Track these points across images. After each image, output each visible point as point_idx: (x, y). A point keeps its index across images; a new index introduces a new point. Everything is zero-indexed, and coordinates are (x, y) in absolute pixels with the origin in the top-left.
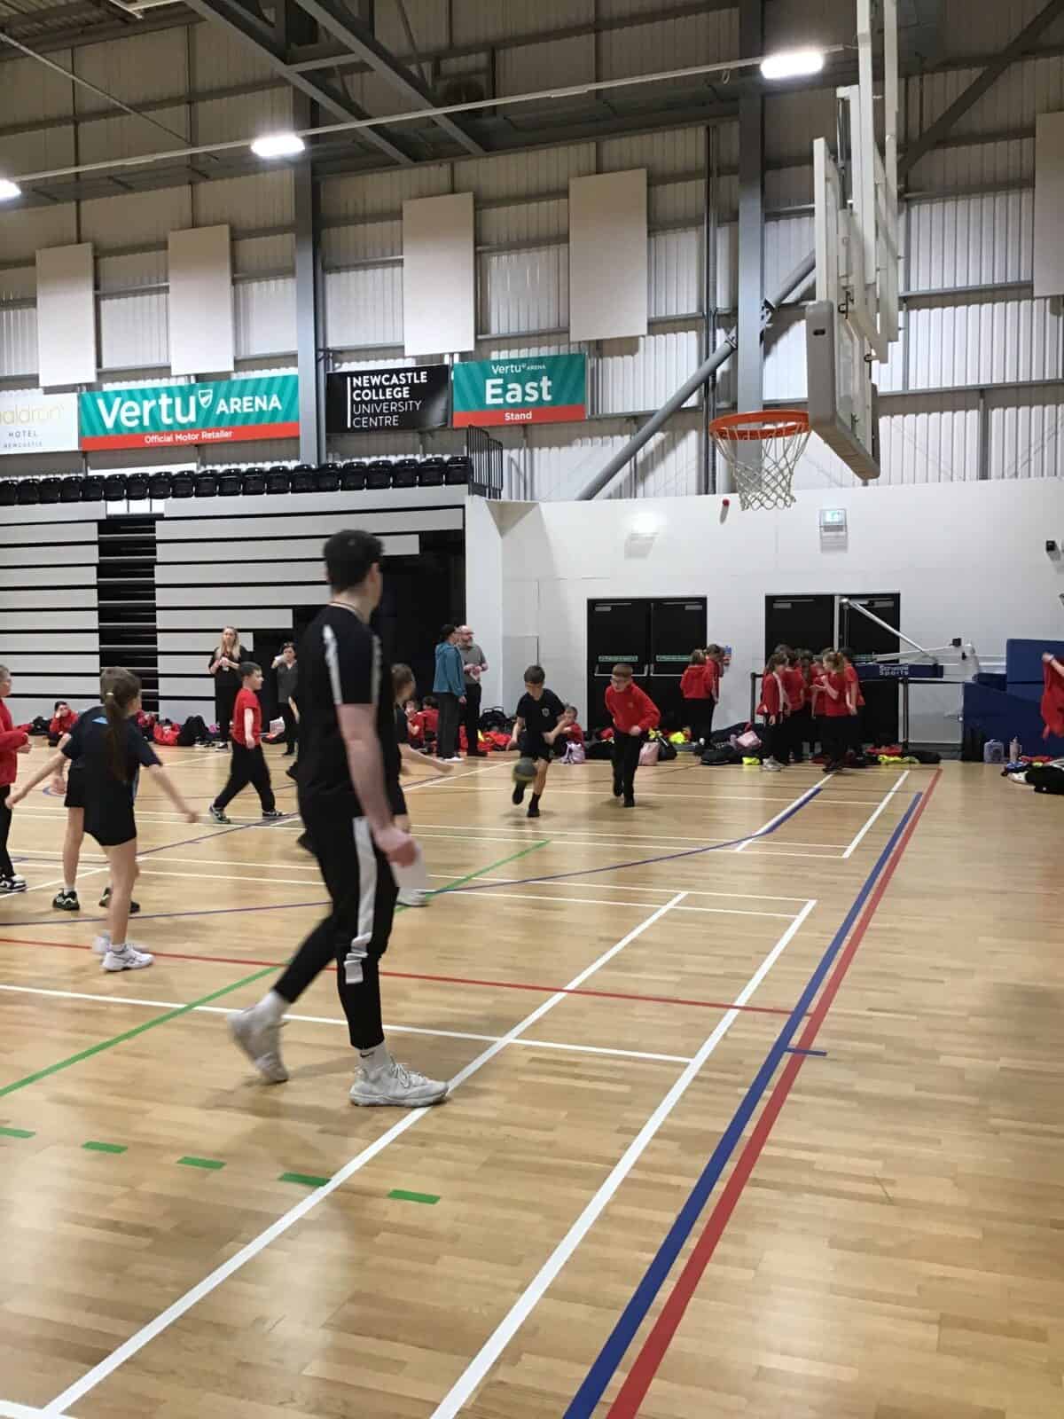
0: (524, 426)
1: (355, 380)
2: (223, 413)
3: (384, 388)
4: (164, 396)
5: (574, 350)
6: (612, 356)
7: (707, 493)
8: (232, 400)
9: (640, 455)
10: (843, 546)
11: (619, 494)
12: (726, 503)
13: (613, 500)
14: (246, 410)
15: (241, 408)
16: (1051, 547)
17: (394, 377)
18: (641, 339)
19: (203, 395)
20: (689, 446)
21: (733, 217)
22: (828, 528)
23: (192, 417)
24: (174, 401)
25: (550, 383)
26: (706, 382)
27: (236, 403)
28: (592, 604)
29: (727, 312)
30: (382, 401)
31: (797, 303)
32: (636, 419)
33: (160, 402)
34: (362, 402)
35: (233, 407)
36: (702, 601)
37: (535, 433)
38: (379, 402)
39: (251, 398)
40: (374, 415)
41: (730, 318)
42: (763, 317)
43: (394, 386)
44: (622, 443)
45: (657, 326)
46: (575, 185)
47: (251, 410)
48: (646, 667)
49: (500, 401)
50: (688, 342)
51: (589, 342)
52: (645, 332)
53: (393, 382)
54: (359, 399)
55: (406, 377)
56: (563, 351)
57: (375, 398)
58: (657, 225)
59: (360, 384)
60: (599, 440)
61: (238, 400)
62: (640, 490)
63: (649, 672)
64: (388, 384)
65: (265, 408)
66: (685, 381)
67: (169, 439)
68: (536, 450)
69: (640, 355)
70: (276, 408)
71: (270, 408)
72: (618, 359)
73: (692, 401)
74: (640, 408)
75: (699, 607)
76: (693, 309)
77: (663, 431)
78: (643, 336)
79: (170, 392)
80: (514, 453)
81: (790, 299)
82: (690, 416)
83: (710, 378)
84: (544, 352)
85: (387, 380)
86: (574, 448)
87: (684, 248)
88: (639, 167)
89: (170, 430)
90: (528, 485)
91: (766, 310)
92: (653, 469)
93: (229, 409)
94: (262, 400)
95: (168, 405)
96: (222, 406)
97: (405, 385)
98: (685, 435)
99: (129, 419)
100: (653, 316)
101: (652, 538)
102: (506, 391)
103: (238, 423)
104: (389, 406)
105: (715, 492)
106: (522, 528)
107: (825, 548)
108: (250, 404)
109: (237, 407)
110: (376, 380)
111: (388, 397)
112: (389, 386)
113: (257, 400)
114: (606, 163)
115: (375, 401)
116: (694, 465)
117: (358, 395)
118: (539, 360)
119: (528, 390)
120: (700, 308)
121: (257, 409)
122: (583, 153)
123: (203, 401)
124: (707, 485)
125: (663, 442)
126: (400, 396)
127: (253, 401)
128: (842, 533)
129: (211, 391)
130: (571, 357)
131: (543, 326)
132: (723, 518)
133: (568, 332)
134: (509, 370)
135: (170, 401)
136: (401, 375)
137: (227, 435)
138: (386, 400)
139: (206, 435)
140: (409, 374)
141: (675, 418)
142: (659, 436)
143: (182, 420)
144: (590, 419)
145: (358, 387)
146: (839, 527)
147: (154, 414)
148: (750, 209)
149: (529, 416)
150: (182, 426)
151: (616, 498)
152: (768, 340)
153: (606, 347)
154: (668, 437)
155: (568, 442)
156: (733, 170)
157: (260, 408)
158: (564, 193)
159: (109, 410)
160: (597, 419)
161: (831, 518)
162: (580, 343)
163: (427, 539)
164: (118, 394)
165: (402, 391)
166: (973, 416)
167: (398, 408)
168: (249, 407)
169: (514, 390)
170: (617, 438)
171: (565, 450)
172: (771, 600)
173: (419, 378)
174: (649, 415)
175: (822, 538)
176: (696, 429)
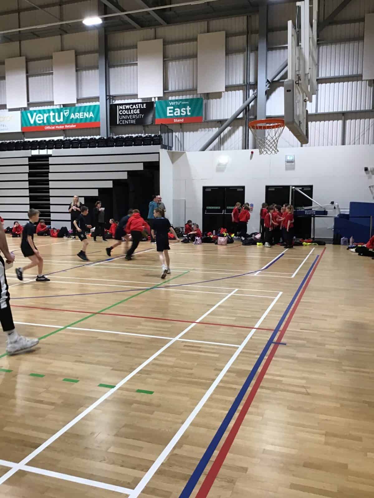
0: (181, 124)
1: (120, 107)
2: (73, 118)
3: (130, 110)
4: (51, 112)
5: (199, 96)
6: (212, 99)
7: (245, 149)
8: (76, 114)
9: (222, 135)
10: (293, 168)
11: (214, 149)
12: (252, 153)
13: (212, 151)
14: (81, 117)
15: (79, 116)
16: (366, 169)
17: (134, 106)
18: (223, 93)
19: (66, 112)
20: (240, 131)
21: (256, 49)
22: (288, 162)
23: (62, 120)
24: (55, 114)
25: (190, 109)
26: (246, 108)
27: (77, 115)
28: (204, 188)
29: (254, 83)
30: (130, 114)
31: (279, 80)
32: (220, 122)
33: (50, 114)
34: (123, 114)
35: (76, 116)
36: (243, 188)
37: (184, 127)
38: (129, 115)
39: (83, 113)
40: (127, 119)
41: (255, 86)
42: (266, 85)
43: (134, 109)
44: (215, 130)
45: (229, 88)
46: (199, 36)
47: (83, 117)
48: (223, 211)
49: (172, 115)
50: (240, 94)
51: (204, 94)
52: (224, 91)
53: (133, 108)
54: (121, 114)
55: (138, 106)
56: (195, 97)
57: (127, 113)
58: (229, 52)
59: (122, 108)
60: (207, 129)
61: (78, 114)
62: (222, 148)
63: (224, 212)
64: (132, 108)
65: (88, 116)
66: (238, 108)
67: (53, 128)
68: (185, 133)
69: (222, 99)
70: (91, 117)
71: (90, 117)
72: (214, 100)
73: (241, 116)
74: (222, 118)
75: (242, 190)
76: (242, 82)
77: (231, 127)
78: (224, 92)
79: (53, 110)
80: (177, 134)
81: (276, 79)
82: (240, 121)
83: (247, 107)
84: (188, 97)
85: (131, 107)
86: (198, 132)
87: (238, 60)
88: (223, 30)
89: (54, 124)
90: (182, 146)
91: (267, 83)
92: (226, 140)
93: (75, 116)
94: (87, 114)
95: (53, 116)
96: (72, 116)
97: (138, 108)
98: (238, 128)
99: (39, 120)
100: (227, 84)
101: (226, 165)
102: (174, 111)
103: (78, 122)
104: (132, 116)
105: (248, 149)
106: (179, 161)
107: (287, 169)
108: (83, 115)
109: (78, 116)
110: (127, 107)
111: (132, 113)
112: (132, 109)
113: (85, 114)
114: (211, 28)
115: (127, 115)
116: (241, 138)
117: (121, 112)
118: (186, 100)
119: (182, 111)
120: (244, 82)
121: (85, 117)
122: (203, 25)
123: (65, 114)
124: (245, 146)
125: (230, 130)
126: (136, 113)
127: (83, 114)
128: (293, 164)
129: (68, 110)
130: (198, 99)
131: (188, 88)
132: (251, 158)
133: (197, 90)
134: (175, 103)
135: (54, 114)
136: (137, 105)
137: (74, 126)
138: (131, 114)
139: (67, 126)
140: (140, 105)
141: (235, 122)
142: (229, 128)
143: (58, 121)
144: (204, 122)
145: (121, 109)
146: (292, 162)
147: (48, 118)
148: (262, 46)
149: (182, 120)
150: (58, 123)
151: (213, 150)
152: (268, 94)
153: (210, 96)
154: (232, 128)
155: (197, 130)
156: (256, 32)
157: (86, 117)
158: (195, 39)
159: (32, 117)
160: (207, 122)
161: (290, 158)
162: (201, 94)
163: (146, 164)
164: (35, 111)
165: (137, 111)
166: (340, 122)
167: (136, 117)
168: (82, 116)
169: (177, 111)
170: (214, 129)
171: (195, 133)
172: (267, 187)
173: (143, 106)
174: (226, 120)
175: (286, 165)
176: (242, 126)
